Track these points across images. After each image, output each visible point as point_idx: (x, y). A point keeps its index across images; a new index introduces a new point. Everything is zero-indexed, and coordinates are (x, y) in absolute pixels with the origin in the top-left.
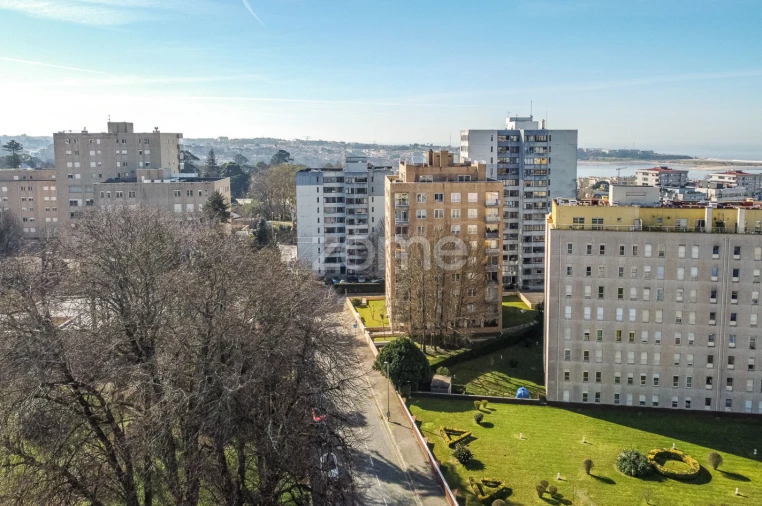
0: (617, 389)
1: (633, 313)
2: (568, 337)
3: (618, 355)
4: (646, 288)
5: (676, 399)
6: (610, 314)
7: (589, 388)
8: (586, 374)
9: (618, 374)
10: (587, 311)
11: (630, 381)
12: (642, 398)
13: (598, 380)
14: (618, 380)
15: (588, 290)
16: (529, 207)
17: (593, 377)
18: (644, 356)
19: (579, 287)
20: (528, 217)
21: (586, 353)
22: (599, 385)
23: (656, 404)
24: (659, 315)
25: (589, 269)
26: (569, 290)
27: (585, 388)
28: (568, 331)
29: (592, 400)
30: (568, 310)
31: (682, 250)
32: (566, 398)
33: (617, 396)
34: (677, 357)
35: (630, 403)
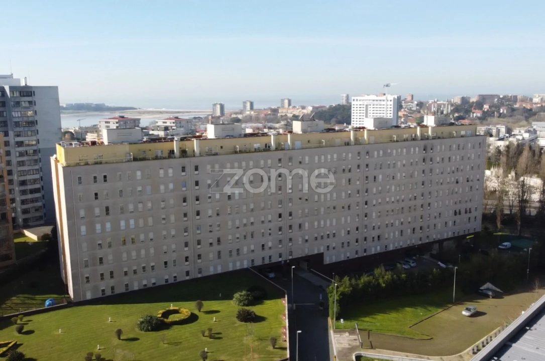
0: (126, 280)
1: (132, 222)
2: (85, 249)
3: (125, 255)
4: (139, 203)
5: (167, 277)
6: (116, 226)
7: (105, 286)
8: (102, 275)
9: (126, 269)
10: (98, 227)
11: (135, 272)
12: (145, 282)
13: (112, 277)
14: (126, 273)
15: (97, 211)
16: (21, 154)
17: (107, 275)
18: (143, 252)
19: (90, 209)
20: (21, 163)
21: (101, 259)
22: (113, 281)
23: (154, 284)
24: (150, 220)
25: (96, 194)
26: (82, 213)
27: (103, 286)
28: (84, 245)
29: (108, 293)
30: (83, 229)
31: (162, 172)
32: (89, 296)
33: (127, 285)
34: (165, 248)
35: (136, 288)
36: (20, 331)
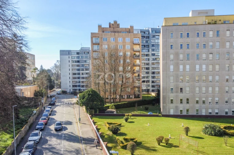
0: (197, 106)
1: (204, 67)
2: (172, 81)
3: (197, 89)
4: (210, 53)
5: (227, 110)
6: (193, 68)
7: (183, 107)
8: (181, 100)
9: (197, 99)
10: (181, 67)
11: (204, 102)
12: (210, 111)
13: (188, 103)
14: (197, 102)
15: (181, 56)
17: (185, 101)
18: (210, 89)
19: (177, 55)
21: (181, 89)
22: (188, 105)
23: (217, 113)
24: (217, 67)
25: (181, 45)
26: (172, 57)
27: (181, 107)
28: (172, 78)
29: (185, 113)
30: (172, 67)
31: (228, 33)
32: (172, 112)
33: (197, 110)
34: (227, 89)
35: (204, 114)
36: (126, 120)
